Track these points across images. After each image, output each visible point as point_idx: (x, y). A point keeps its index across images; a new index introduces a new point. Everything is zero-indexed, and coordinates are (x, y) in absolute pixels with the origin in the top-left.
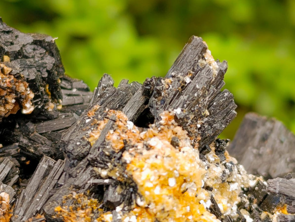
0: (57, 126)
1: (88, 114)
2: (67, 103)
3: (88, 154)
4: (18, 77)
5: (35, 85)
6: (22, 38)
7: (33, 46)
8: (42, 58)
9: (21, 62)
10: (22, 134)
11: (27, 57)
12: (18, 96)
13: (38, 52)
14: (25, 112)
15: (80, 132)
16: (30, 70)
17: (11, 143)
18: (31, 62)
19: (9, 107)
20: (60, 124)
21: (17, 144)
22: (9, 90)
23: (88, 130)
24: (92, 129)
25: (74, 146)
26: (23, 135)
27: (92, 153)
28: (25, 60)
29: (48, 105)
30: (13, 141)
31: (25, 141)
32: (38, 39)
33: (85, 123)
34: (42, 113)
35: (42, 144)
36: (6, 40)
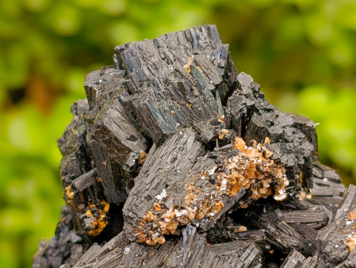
0: (306, 219)
1: (349, 216)
2: (316, 193)
3: (345, 259)
4: (278, 162)
5: (292, 173)
6: (282, 119)
7: (293, 129)
8: (301, 144)
9: (281, 146)
10: (270, 220)
11: (287, 141)
12: (274, 182)
13: (296, 135)
14: (276, 198)
15: (340, 234)
16: (289, 156)
17: (257, 228)
18: (290, 147)
19: (263, 191)
20: (309, 217)
21: (264, 230)
22: (266, 175)
23: (348, 233)
24: (353, 233)
25: (332, 248)
26: (270, 222)
27: (350, 259)
28: (285, 145)
29: (299, 194)
30: (260, 226)
31: (273, 229)
32: (299, 122)
33: (345, 225)
34: (291, 201)
35: (290, 235)
36: (266, 119)
